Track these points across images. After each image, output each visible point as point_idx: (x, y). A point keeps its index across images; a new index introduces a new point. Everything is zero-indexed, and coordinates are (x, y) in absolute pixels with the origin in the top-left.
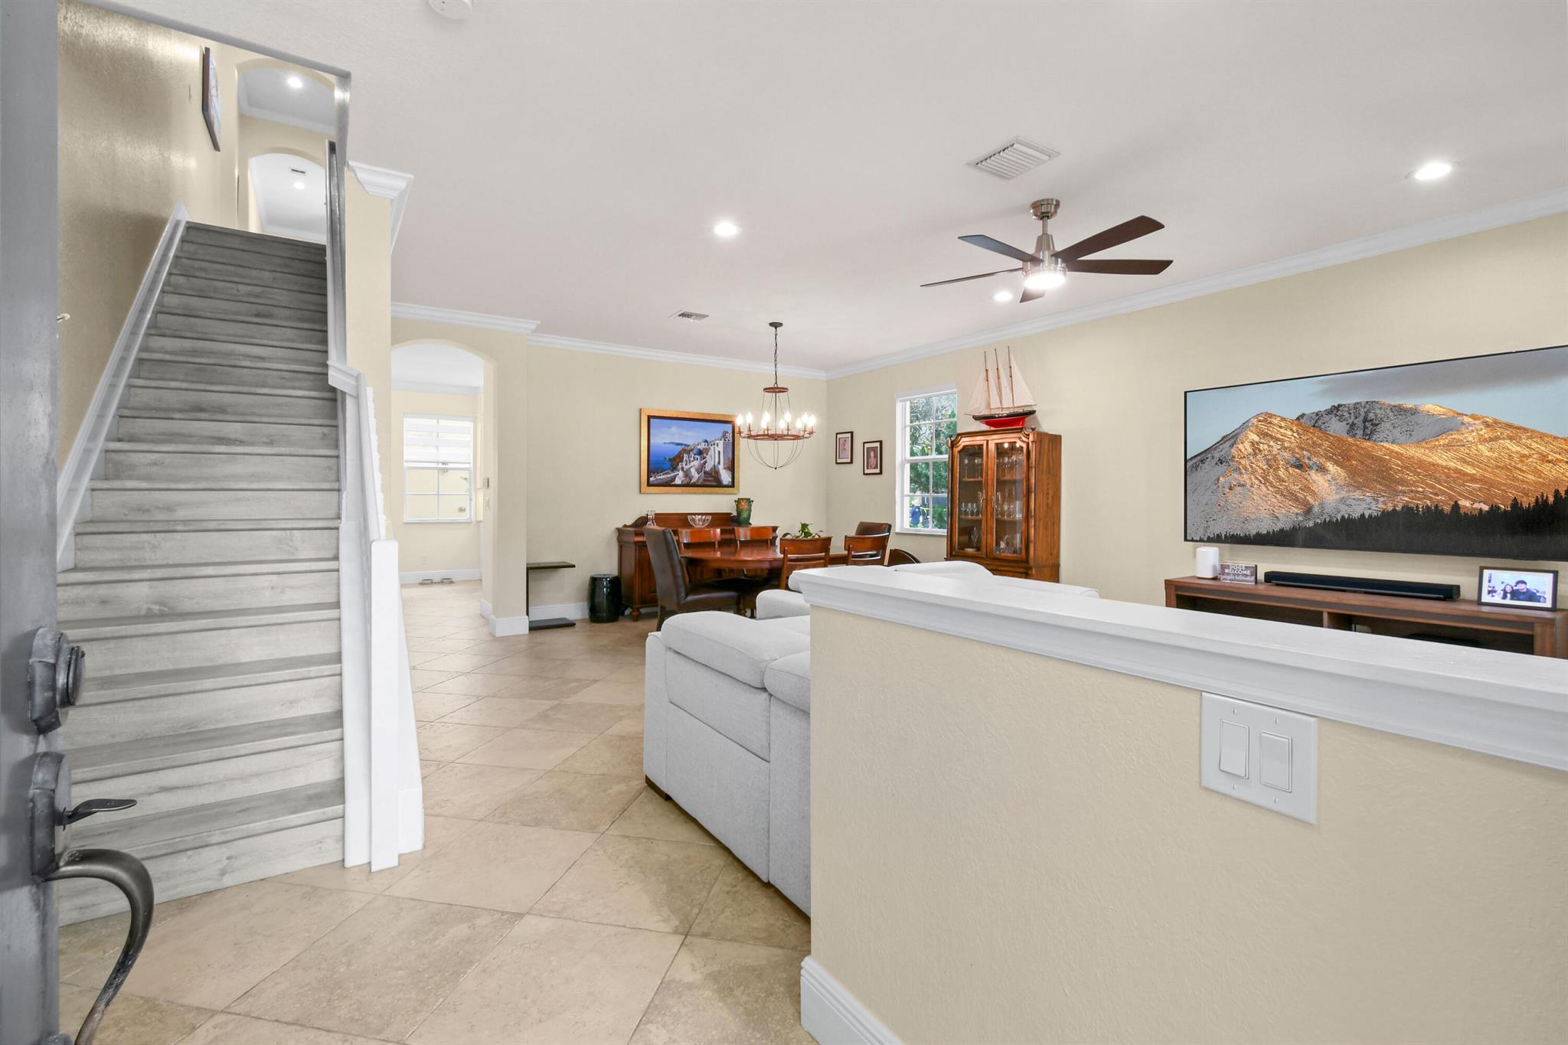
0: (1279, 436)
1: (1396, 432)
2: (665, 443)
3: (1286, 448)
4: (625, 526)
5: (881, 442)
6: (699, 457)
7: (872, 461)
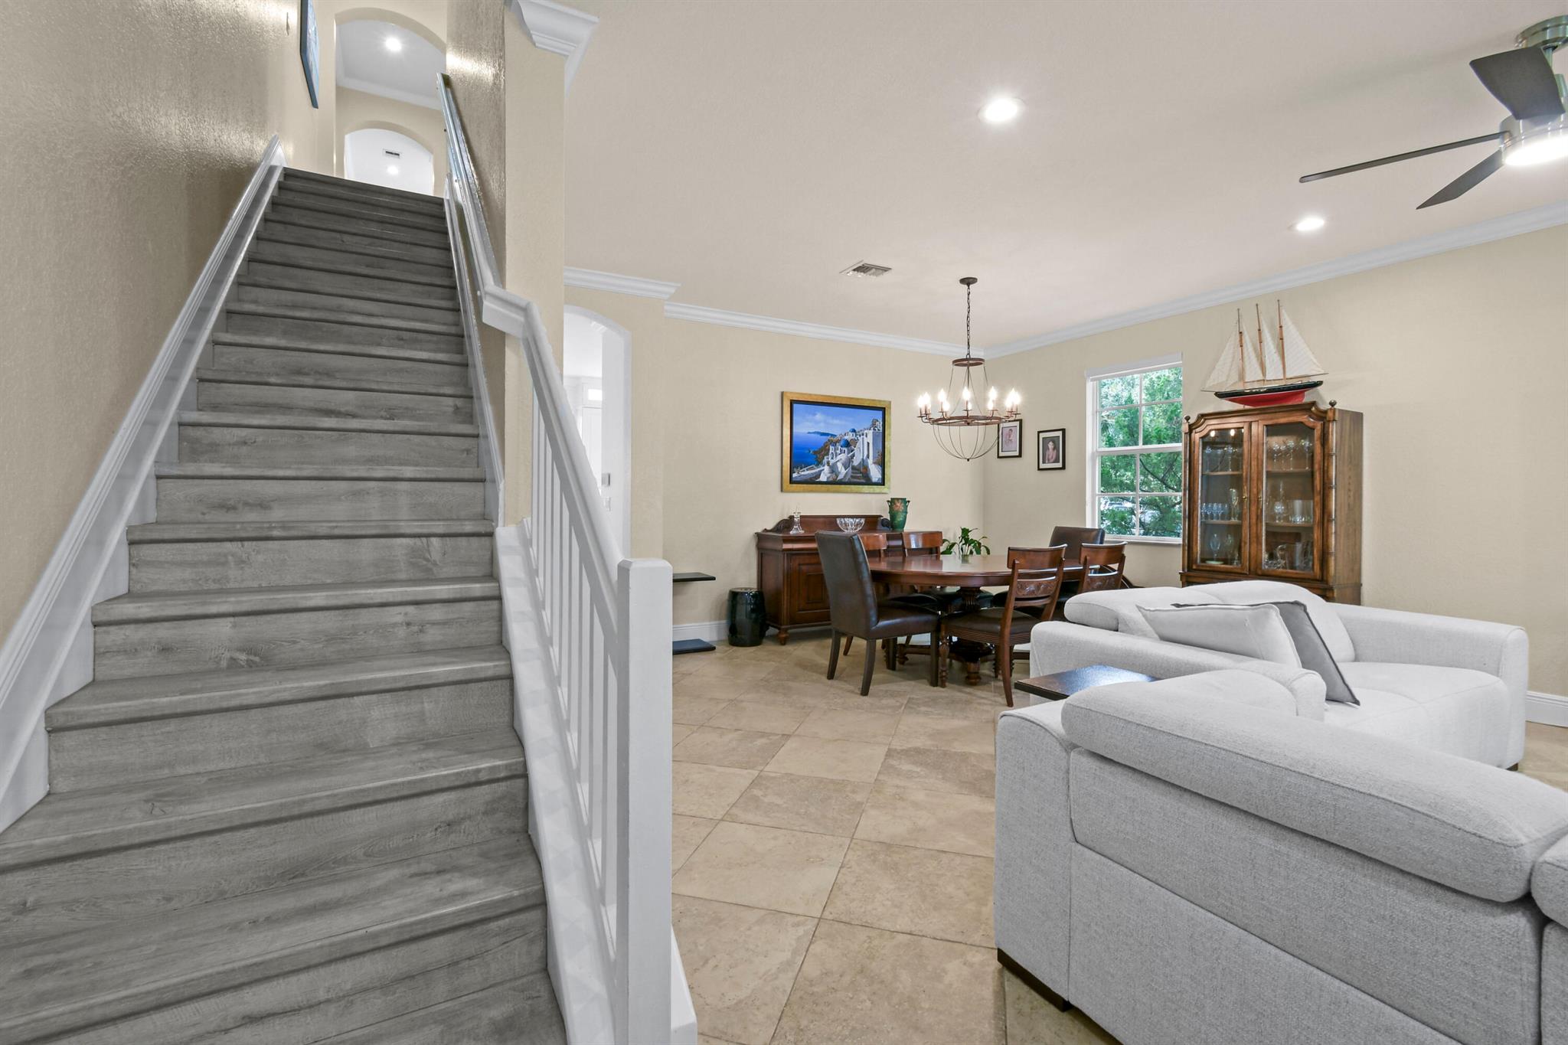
2: (809, 433)
4: (766, 530)
5: (1064, 431)
6: (846, 449)
7: (1051, 453)
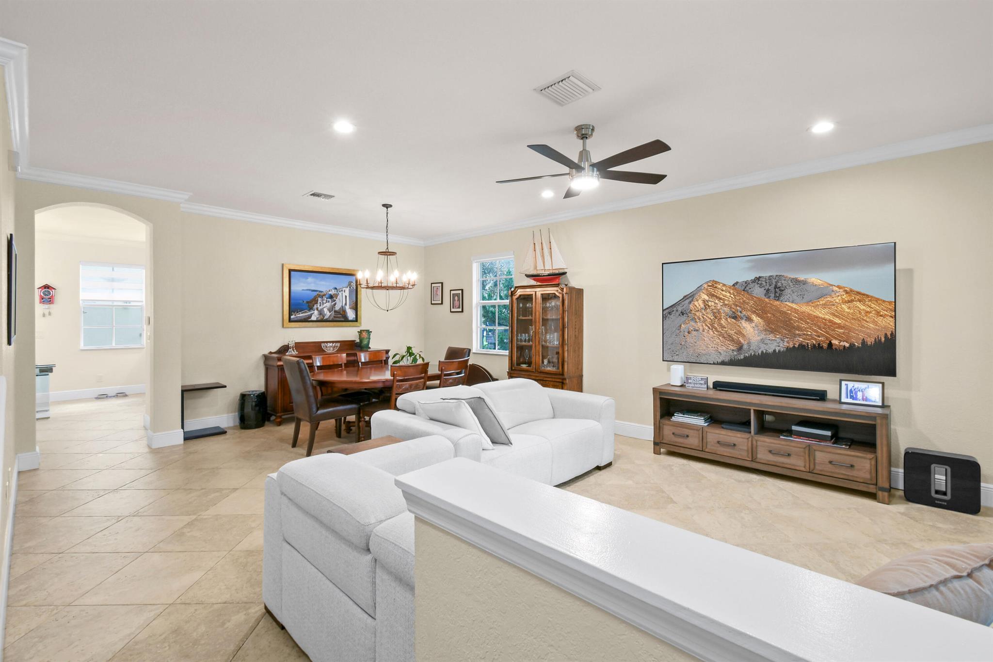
0: (721, 296)
1: (795, 296)
3: (726, 305)
5: (462, 290)
